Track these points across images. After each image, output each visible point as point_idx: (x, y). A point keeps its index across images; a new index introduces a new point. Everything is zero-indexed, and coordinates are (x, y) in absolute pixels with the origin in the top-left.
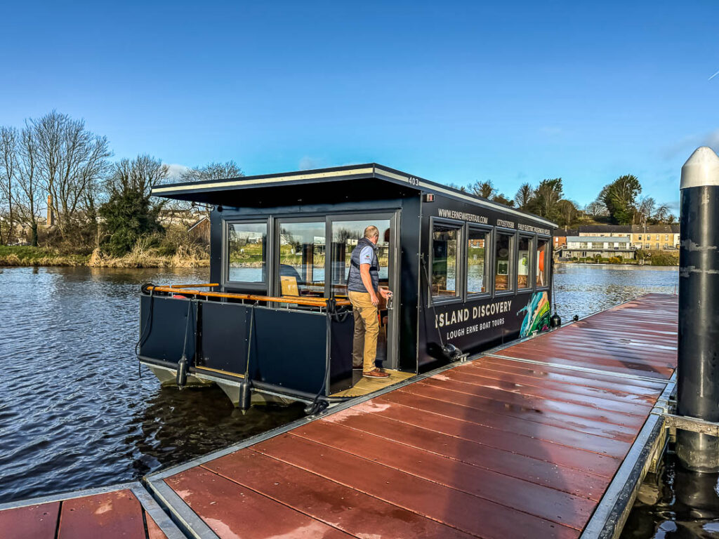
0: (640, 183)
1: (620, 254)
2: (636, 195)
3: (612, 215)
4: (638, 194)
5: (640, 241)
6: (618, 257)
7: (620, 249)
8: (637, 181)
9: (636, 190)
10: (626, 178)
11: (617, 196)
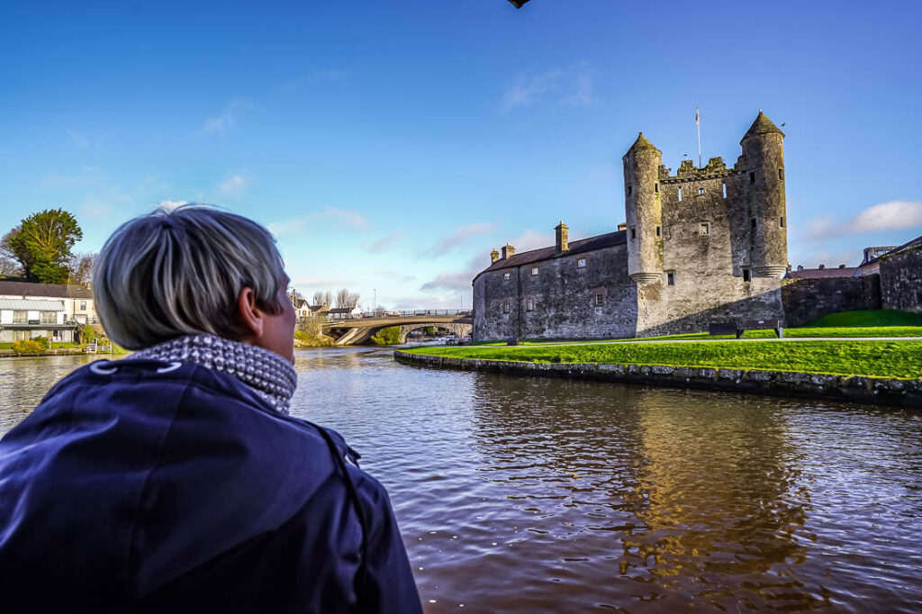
0: (79, 225)
1: (44, 334)
2: (72, 242)
3: (27, 269)
4: (76, 242)
5: (83, 312)
6: (37, 339)
7: (41, 324)
8: (75, 222)
9: (72, 236)
10: (52, 213)
11: (37, 238)
